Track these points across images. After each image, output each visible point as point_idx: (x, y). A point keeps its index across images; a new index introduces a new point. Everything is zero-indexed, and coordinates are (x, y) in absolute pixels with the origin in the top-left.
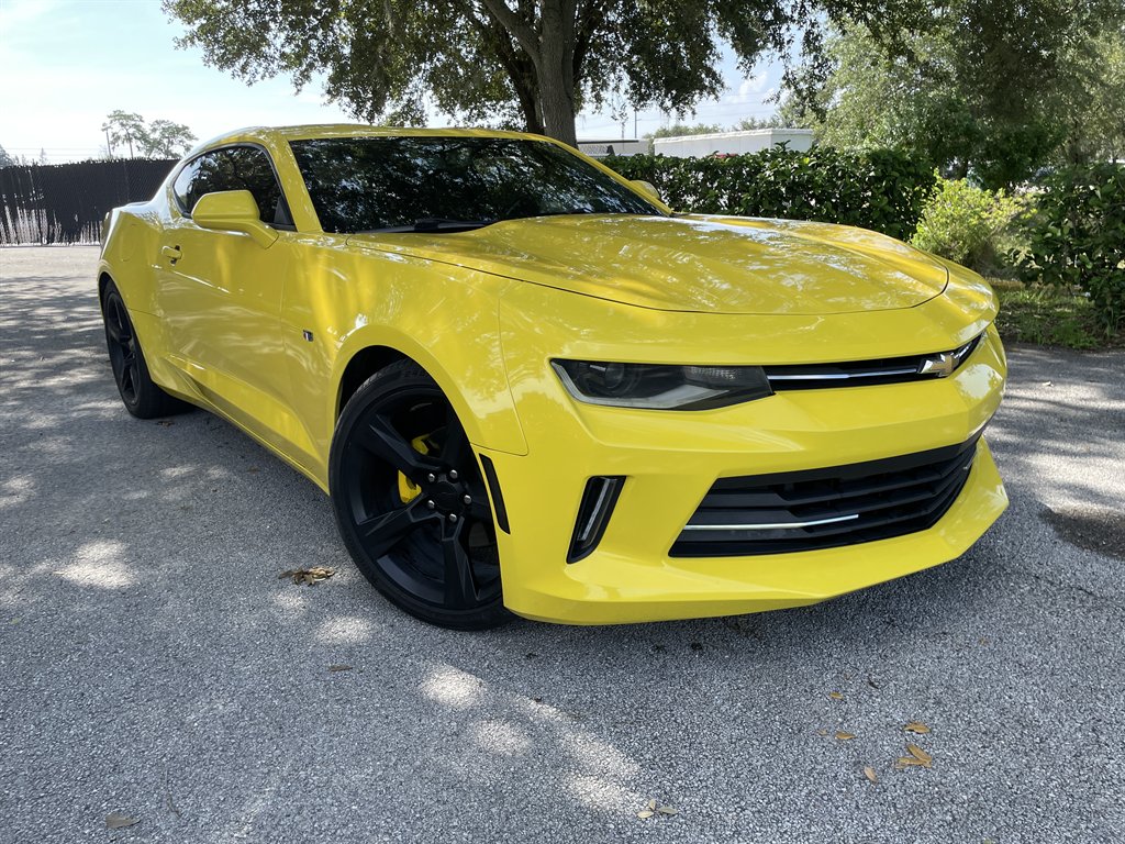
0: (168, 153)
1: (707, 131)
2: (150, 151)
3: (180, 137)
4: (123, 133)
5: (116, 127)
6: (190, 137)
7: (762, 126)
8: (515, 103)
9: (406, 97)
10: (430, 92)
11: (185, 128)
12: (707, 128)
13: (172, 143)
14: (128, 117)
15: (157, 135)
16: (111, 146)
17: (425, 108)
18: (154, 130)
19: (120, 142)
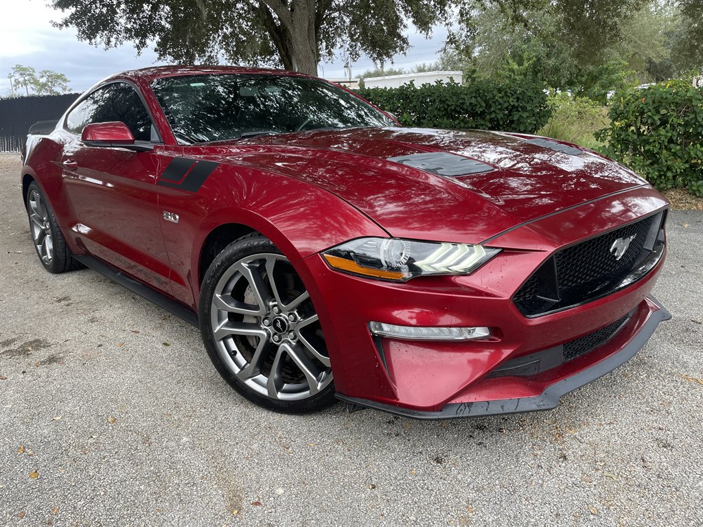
0: (51, 91)
1: (396, 73)
2: (39, 91)
3: (59, 81)
4: (21, 79)
5: (17, 76)
6: (65, 80)
7: (429, 70)
8: (276, 57)
9: (207, 54)
10: (223, 51)
11: (62, 75)
12: (395, 71)
13: (54, 86)
14: (24, 69)
15: (43, 80)
16: (14, 88)
17: (220, 61)
18: (42, 77)
19: (20, 85)
